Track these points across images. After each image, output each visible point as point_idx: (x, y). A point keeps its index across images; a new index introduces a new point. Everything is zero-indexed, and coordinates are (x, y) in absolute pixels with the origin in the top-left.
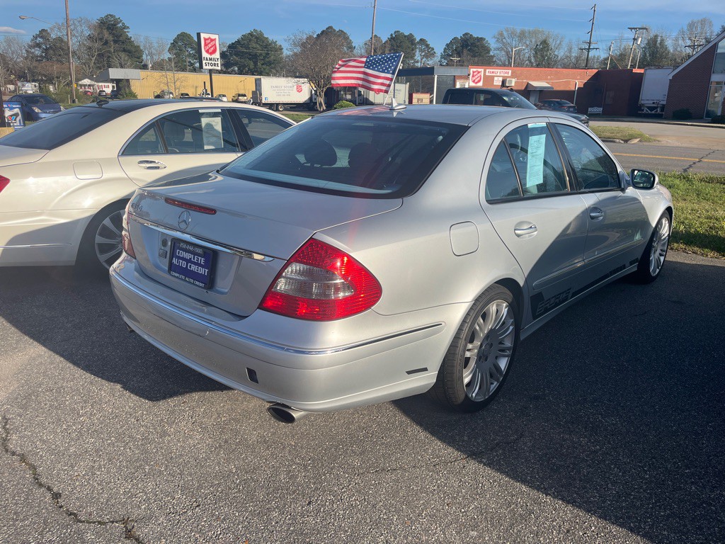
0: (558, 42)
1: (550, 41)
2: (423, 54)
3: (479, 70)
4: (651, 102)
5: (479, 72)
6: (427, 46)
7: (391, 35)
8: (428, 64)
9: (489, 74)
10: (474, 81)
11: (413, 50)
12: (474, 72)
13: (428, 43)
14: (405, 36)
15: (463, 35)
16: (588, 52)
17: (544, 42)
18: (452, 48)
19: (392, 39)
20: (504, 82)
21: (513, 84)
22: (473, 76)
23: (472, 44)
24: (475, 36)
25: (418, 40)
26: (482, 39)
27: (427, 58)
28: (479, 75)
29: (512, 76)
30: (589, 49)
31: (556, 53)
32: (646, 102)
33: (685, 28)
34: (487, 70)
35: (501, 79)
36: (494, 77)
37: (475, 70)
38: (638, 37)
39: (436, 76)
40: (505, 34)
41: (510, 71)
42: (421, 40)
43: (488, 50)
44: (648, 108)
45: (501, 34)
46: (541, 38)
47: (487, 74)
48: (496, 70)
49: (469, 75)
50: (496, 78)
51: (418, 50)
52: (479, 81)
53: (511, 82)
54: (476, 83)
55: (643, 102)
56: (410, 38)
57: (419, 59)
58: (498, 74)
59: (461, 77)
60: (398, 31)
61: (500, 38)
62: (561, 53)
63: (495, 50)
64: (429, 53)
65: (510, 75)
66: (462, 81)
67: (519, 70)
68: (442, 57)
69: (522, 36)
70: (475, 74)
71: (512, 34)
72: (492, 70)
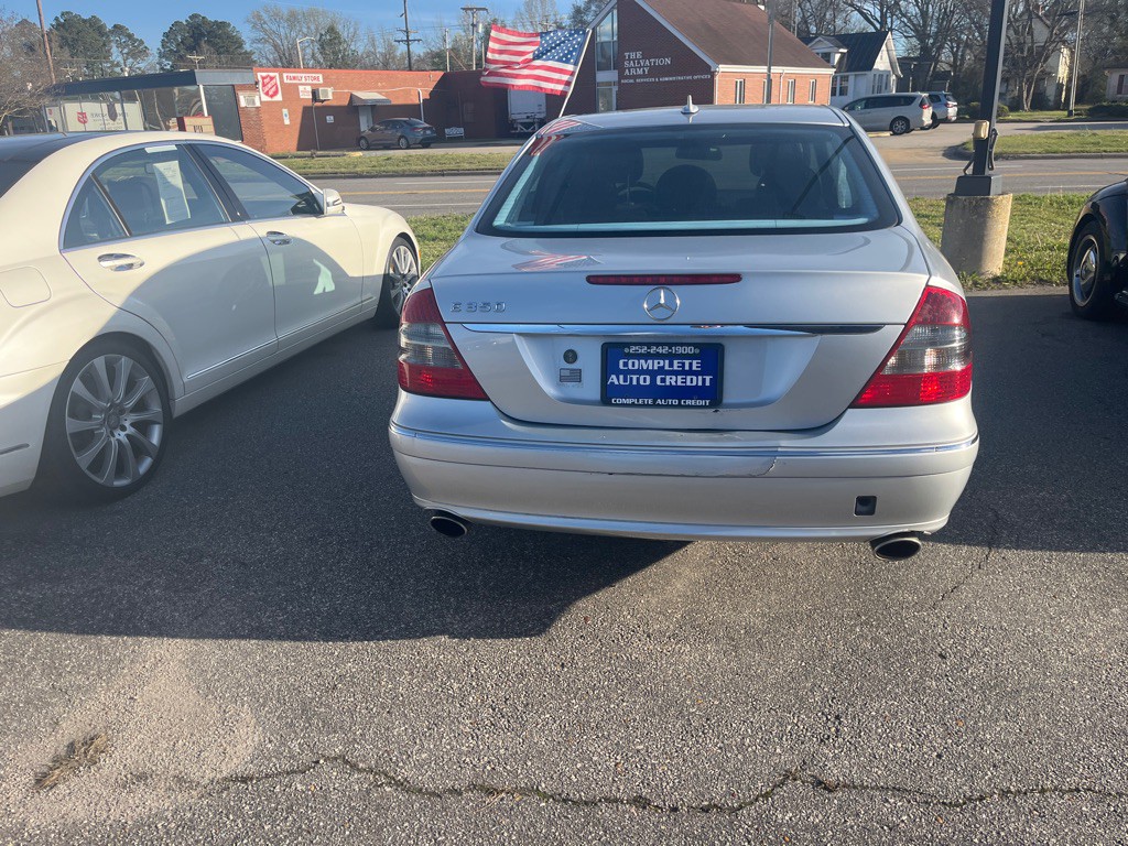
0: (352, 30)
1: (339, 28)
2: (126, 51)
3: (272, 74)
4: (525, 116)
5: (272, 78)
6: (130, 36)
7: (57, 19)
8: (139, 69)
9: (289, 81)
10: (267, 94)
11: (104, 45)
12: (263, 78)
13: (131, 31)
14: (84, 21)
15: (190, 17)
16: (408, 45)
17: (331, 30)
18: (175, 39)
19: (59, 26)
20: (315, 93)
21: (330, 97)
22: (264, 85)
23: (209, 33)
24: (211, 18)
25: (109, 27)
26: (223, 25)
27: (135, 58)
28: (273, 82)
29: (326, 84)
30: (408, 41)
31: (353, 47)
32: (518, 117)
33: (523, 9)
34: (285, 75)
35: (309, 89)
36: (296, 85)
37: (264, 74)
38: (478, 22)
39: (201, 87)
40: (265, 16)
41: (321, 76)
42: (115, 26)
43: (240, 44)
44: (522, 124)
45: (259, 17)
46: (325, 23)
47: (285, 81)
48: (299, 75)
49: (257, 83)
50: (301, 88)
51: (113, 45)
52: (276, 93)
53: (326, 93)
54: (272, 96)
55: (513, 117)
56: (94, 24)
57: (120, 59)
58: (303, 81)
59: (244, 87)
60: (67, 13)
61: (257, 22)
62: (360, 47)
63: (253, 42)
64: (138, 51)
65: (321, 81)
66: (248, 93)
67: (334, 73)
68: (161, 55)
69: (293, 19)
70: (266, 81)
71: (276, 17)
72: (292, 75)
